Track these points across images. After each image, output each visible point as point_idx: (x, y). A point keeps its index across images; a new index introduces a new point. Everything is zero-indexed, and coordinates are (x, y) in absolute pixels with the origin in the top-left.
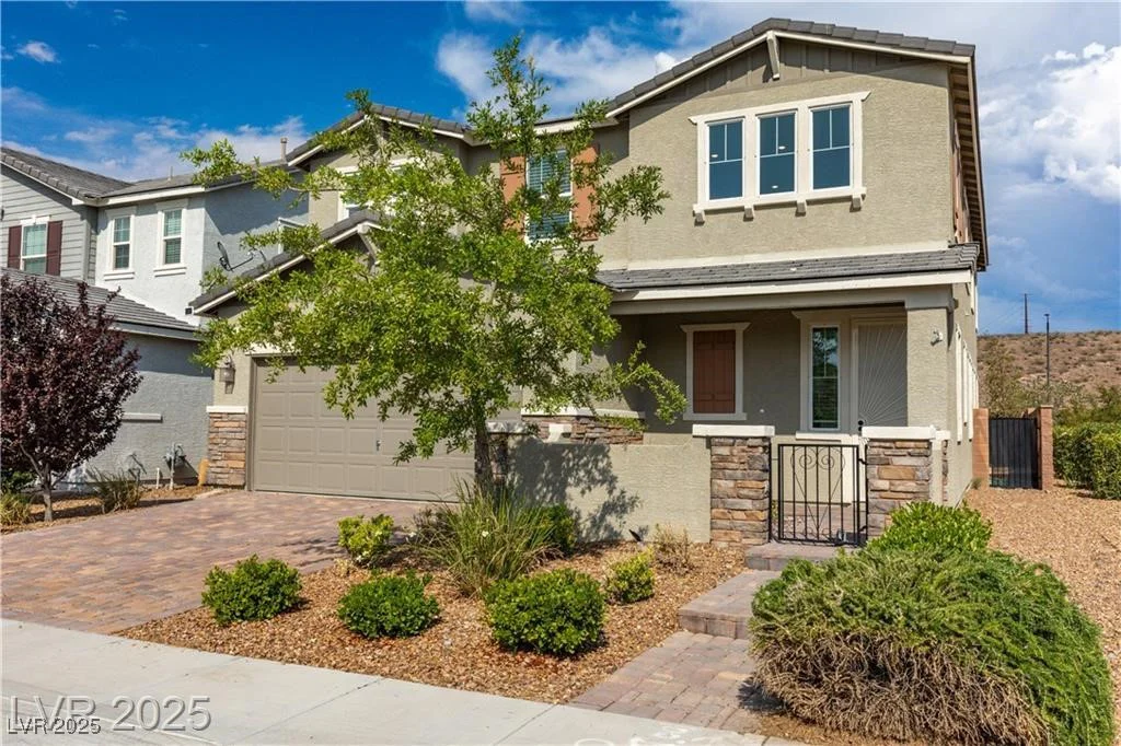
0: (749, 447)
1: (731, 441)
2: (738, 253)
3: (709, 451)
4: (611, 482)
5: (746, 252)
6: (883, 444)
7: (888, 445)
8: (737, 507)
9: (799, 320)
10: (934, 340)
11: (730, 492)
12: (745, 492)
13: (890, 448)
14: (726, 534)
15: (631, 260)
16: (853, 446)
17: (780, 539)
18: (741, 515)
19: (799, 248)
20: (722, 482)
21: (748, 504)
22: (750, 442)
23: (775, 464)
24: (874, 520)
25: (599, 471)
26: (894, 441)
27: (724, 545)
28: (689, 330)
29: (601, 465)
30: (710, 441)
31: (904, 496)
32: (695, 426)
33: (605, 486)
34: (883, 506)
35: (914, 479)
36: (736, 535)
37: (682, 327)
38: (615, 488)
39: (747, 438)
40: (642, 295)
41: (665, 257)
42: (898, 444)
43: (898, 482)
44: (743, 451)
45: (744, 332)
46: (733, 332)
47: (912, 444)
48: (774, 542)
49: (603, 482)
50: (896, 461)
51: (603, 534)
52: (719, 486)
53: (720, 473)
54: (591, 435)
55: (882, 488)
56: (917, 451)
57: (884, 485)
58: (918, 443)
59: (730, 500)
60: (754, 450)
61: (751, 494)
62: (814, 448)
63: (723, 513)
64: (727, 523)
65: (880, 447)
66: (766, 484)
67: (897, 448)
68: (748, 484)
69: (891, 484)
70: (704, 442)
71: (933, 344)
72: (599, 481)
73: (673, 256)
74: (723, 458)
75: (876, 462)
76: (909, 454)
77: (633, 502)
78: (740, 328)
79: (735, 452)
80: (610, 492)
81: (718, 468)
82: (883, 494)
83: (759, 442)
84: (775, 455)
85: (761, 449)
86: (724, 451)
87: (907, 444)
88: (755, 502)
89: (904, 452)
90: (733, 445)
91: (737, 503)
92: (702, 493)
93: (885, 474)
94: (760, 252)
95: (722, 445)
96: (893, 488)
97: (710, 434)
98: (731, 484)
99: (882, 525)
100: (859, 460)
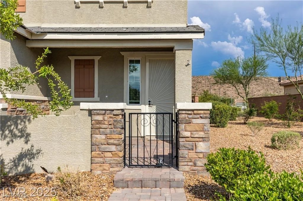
0: (114, 115)
1: (104, 112)
2: (96, 23)
3: (90, 117)
4: (26, 137)
5: (100, 23)
6: (187, 112)
7: (190, 112)
8: (107, 150)
9: (123, 56)
10: (187, 64)
11: (103, 141)
12: (111, 141)
13: (191, 114)
14: (100, 166)
15: (43, 23)
16: (170, 113)
17: (131, 166)
18: (109, 154)
19: (124, 23)
20: (98, 136)
21: (113, 148)
22: (115, 112)
23: (127, 124)
24: (182, 154)
25: (19, 130)
26: (193, 110)
27: (99, 172)
28: (72, 59)
29: (20, 127)
30: (90, 112)
31: (198, 139)
32: (81, 103)
33: (23, 139)
34: (187, 146)
35: (203, 130)
36: (106, 166)
37: (68, 57)
38: (29, 140)
39: (113, 110)
40: (49, 36)
41: (60, 23)
42: (195, 112)
43: (195, 133)
44: (111, 117)
45: (99, 61)
46: (93, 60)
47: (202, 112)
48: (126, 167)
49: (21, 137)
50: (194, 121)
51: (21, 169)
52: (97, 138)
53: (97, 131)
54: (20, 109)
55: (187, 136)
56: (205, 115)
57: (188, 134)
58: (205, 111)
59: (104, 146)
60: (117, 117)
61: (116, 142)
62: (149, 115)
63: (99, 154)
64: (101, 160)
65: (186, 114)
66: (123, 136)
67: (194, 114)
68: (113, 136)
69: (191, 134)
70: (87, 113)
71: (186, 66)
72: (19, 136)
73: (65, 22)
74: (99, 122)
75: (184, 122)
76: (201, 117)
77: (39, 152)
78: (97, 58)
79: (106, 118)
80: (26, 142)
81: (95, 128)
82: (187, 139)
83: (120, 112)
84: (127, 119)
85: (121, 116)
86: (100, 118)
87: (200, 112)
88: (118, 147)
89: (198, 116)
90: (105, 114)
91: (107, 148)
92: (86, 142)
93: (188, 128)
94: (106, 23)
95: (98, 114)
96: (192, 136)
97: (91, 108)
98: (103, 137)
99: (187, 156)
100: (172, 121)
